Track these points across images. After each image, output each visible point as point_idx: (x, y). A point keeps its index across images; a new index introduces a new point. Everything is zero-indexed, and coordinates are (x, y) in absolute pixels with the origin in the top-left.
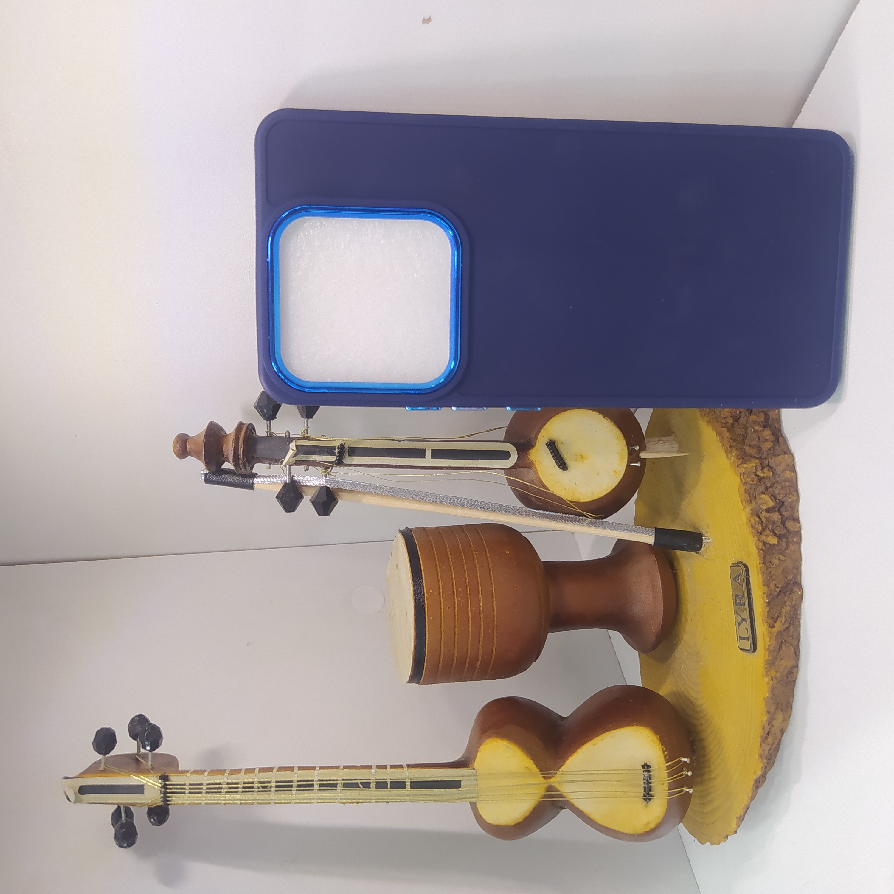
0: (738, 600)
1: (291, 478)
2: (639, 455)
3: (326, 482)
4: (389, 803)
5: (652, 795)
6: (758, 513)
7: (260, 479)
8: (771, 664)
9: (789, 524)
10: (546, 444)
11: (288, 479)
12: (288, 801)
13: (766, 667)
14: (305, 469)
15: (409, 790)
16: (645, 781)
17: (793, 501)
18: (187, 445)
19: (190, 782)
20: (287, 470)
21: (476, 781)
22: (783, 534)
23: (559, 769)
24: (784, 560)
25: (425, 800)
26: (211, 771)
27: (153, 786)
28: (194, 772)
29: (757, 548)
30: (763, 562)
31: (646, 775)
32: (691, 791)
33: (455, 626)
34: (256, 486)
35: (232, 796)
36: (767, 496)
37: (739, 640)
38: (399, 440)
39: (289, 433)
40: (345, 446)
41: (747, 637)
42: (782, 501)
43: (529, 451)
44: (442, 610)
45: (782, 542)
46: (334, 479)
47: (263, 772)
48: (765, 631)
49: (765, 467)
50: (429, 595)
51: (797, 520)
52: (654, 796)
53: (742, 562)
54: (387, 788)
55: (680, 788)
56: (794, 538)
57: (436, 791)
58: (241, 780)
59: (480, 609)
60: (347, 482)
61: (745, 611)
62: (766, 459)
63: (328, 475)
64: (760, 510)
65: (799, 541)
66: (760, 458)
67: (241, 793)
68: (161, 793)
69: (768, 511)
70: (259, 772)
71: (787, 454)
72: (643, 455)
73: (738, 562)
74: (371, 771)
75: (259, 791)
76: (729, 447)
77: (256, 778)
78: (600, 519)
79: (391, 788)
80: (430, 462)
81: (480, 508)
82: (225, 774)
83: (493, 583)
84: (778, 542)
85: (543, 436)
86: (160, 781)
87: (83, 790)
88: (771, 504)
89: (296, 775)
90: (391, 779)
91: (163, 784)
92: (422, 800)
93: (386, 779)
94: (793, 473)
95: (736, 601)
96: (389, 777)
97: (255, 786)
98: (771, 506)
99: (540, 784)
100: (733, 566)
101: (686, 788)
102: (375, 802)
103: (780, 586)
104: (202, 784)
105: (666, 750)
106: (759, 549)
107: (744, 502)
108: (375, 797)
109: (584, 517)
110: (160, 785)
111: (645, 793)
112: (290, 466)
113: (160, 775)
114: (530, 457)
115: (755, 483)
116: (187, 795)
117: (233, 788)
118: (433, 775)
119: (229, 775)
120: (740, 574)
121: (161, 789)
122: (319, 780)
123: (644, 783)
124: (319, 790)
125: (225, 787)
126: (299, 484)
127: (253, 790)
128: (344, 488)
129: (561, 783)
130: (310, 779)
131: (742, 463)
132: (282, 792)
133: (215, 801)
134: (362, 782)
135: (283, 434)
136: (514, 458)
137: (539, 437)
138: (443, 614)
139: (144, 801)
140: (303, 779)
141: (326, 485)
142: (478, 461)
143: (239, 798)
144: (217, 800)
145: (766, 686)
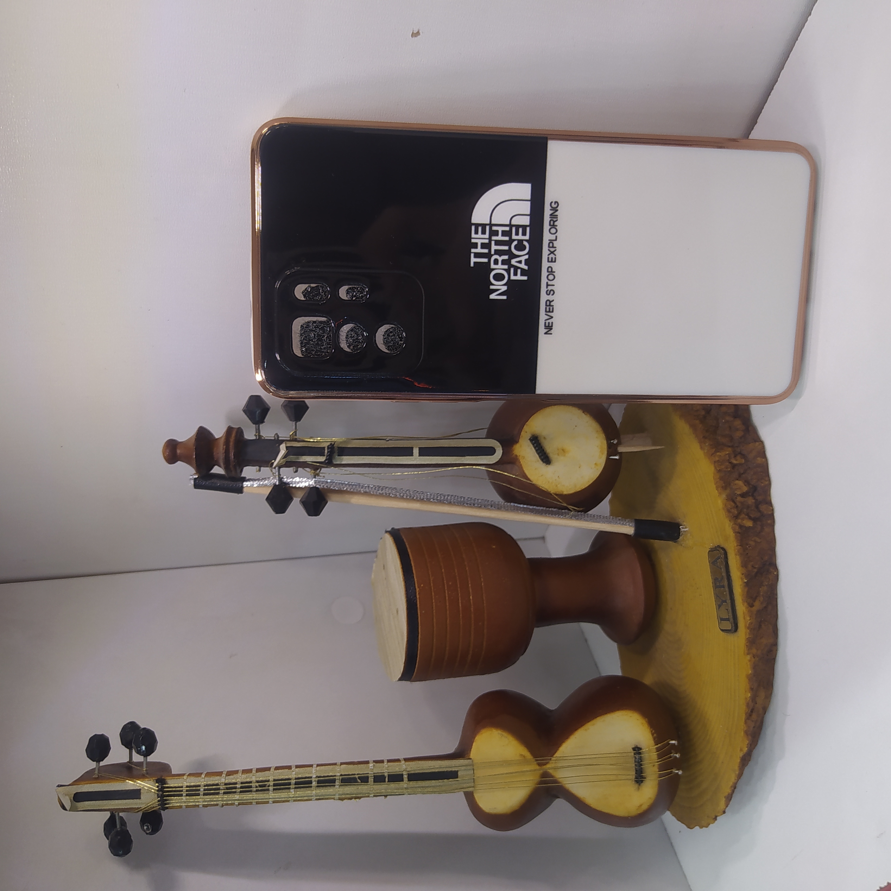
0: (718, 583)
1: (280, 479)
2: (617, 448)
3: (315, 483)
4: (388, 797)
5: (643, 777)
6: (734, 498)
7: (250, 482)
8: (751, 642)
9: (763, 507)
10: (530, 439)
11: (279, 481)
12: (287, 799)
13: (747, 644)
14: (294, 470)
15: (407, 782)
16: (636, 763)
17: (766, 486)
18: (178, 450)
19: (187, 784)
20: (276, 472)
21: (473, 771)
22: (757, 517)
23: (554, 754)
24: (759, 541)
25: (423, 792)
26: (207, 773)
27: (151, 790)
28: (190, 775)
29: (734, 530)
30: (739, 544)
31: (637, 757)
32: (680, 772)
33: (447, 620)
34: (245, 490)
35: (231, 796)
36: (740, 482)
37: (720, 622)
38: (387, 439)
39: (278, 437)
40: (335, 445)
41: (728, 617)
42: (755, 486)
43: (513, 446)
44: (434, 604)
45: (757, 524)
46: (323, 480)
47: (260, 772)
48: (745, 610)
49: (737, 454)
50: (420, 589)
51: (770, 504)
52: (645, 778)
53: (720, 547)
54: (385, 781)
55: (670, 770)
56: (769, 520)
57: (433, 783)
58: (238, 780)
59: (470, 602)
60: (337, 483)
61: (725, 593)
62: (738, 447)
63: (317, 476)
64: (735, 495)
65: (773, 524)
66: (732, 447)
67: (239, 794)
68: (158, 798)
69: (743, 495)
70: (256, 772)
71: (757, 442)
72: (621, 449)
73: (715, 547)
74: (369, 766)
75: (257, 791)
76: (702, 438)
77: (253, 778)
78: (582, 512)
79: (388, 782)
80: (418, 459)
81: (467, 504)
82: (223, 775)
83: (482, 576)
84: (754, 525)
85: (526, 432)
86: (157, 784)
87: (78, 797)
88: (745, 489)
89: (294, 773)
90: (388, 772)
91: (160, 788)
92: (420, 792)
93: (384, 773)
94: (763, 460)
95: (715, 584)
96: (387, 771)
97: (253, 786)
98: (745, 491)
99: (535, 770)
100: (712, 551)
101: (675, 769)
102: (374, 796)
103: (757, 566)
104: (199, 786)
105: (655, 733)
106: (736, 532)
107: (720, 489)
108: (374, 791)
109: (566, 511)
110: (157, 789)
111: (636, 775)
112: (280, 467)
113: (156, 779)
114: (514, 452)
115: (729, 470)
116: (184, 798)
117: (230, 789)
118: (431, 766)
119: (226, 776)
120: (719, 558)
121: (158, 793)
122: (317, 776)
123: (636, 765)
124: (318, 786)
125: (223, 788)
126: (288, 485)
127: (251, 789)
128: (333, 488)
129: (556, 769)
130: (307, 775)
131: (716, 452)
132: (281, 791)
133: (213, 803)
134: (360, 777)
135: (272, 437)
136: (499, 453)
137: (522, 433)
138: (434, 608)
139: (142, 807)
140: (300, 776)
141: (315, 486)
142: (464, 457)
143: (237, 798)
144: (215, 801)
145: (749, 663)
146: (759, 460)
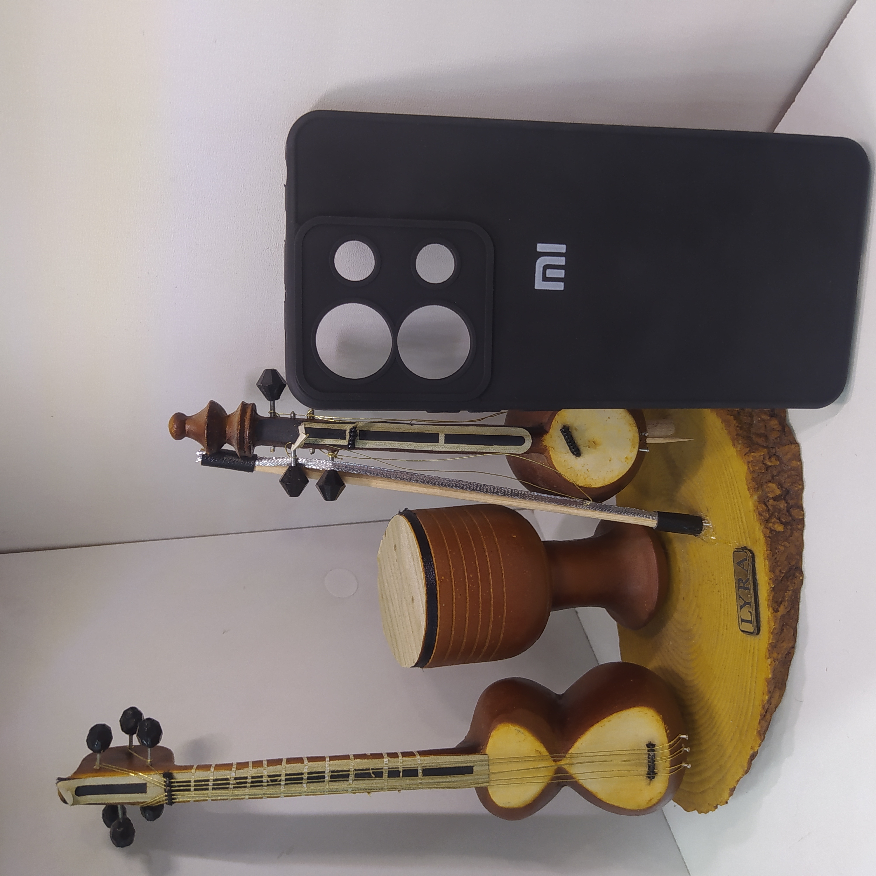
0: (742, 584)
1: (296, 459)
2: (646, 440)
3: (332, 465)
4: (402, 791)
5: (656, 773)
6: (765, 501)
7: (262, 461)
8: (773, 647)
9: (794, 512)
10: (561, 430)
11: (294, 462)
12: (299, 794)
13: (769, 649)
14: (311, 451)
15: (421, 777)
16: (650, 760)
17: (798, 490)
18: (186, 427)
19: (196, 779)
20: (291, 453)
21: (488, 766)
22: (788, 521)
23: (568, 750)
24: (788, 546)
25: (438, 787)
26: (216, 765)
27: (157, 783)
29: (764, 534)
30: (769, 549)
31: (651, 754)
32: (689, 766)
33: (466, 613)
34: (257, 469)
35: (240, 791)
36: (774, 485)
37: (740, 622)
38: (412, 423)
39: (295, 415)
40: (357, 429)
41: (750, 619)
42: (787, 489)
43: (543, 437)
44: (454, 596)
45: (787, 529)
46: (342, 463)
47: (272, 765)
48: (770, 615)
49: (772, 456)
50: (440, 581)
51: (801, 508)
52: (657, 774)
53: (747, 548)
55: (679, 764)
56: (799, 525)
57: (448, 778)
58: (248, 774)
59: (491, 595)
60: (356, 466)
61: (749, 596)
62: (771, 447)
63: (334, 458)
64: (767, 497)
65: (802, 528)
66: (767, 447)
67: (249, 788)
68: (165, 792)
69: (775, 499)
70: (268, 766)
71: (794, 444)
72: (650, 441)
73: (742, 547)
74: (384, 760)
75: (268, 785)
76: (736, 435)
77: (265, 771)
79: (403, 777)
80: (443, 447)
82: (233, 769)
83: (503, 568)
84: (784, 529)
85: (557, 422)
86: (165, 780)
87: (80, 791)
88: (778, 492)
89: (307, 767)
90: (403, 767)
91: (167, 782)
92: (434, 787)
93: (399, 768)
94: (799, 463)
95: (739, 585)
96: (401, 766)
97: (264, 781)
98: (778, 494)
99: (550, 767)
100: (737, 551)
101: (685, 763)
102: (387, 791)
103: (784, 571)
104: (208, 781)
105: (668, 729)
106: (766, 536)
107: (752, 490)
108: (388, 786)
110: (165, 783)
111: (649, 771)
113: (163, 772)
114: (544, 443)
115: (763, 471)
116: (193, 793)
117: (240, 783)
118: (446, 762)
119: (236, 770)
120: (745, 560)
121: (165, 787)
122: (330, 771)
123: (649, 762)
124: (330, 781)
125: (233, 783)
126: (304, 467)
127: (262, 784)
128: (352, 472)
129: (570, 764)
130: (321, 770)
131: (750, 452)
132: (292, 785)
133: (222, 798)
134: (375, 772)
135: (289, 415)
136: (528, 444)
137: (553, 423)
138: (454, 601)
139: (147, 800)
140: (314, 771)
141: (333, 469)
142: (492, 446)
143: (248, 793)
144: (224, 796)
145: (769, 667)
146: (794, 463)
